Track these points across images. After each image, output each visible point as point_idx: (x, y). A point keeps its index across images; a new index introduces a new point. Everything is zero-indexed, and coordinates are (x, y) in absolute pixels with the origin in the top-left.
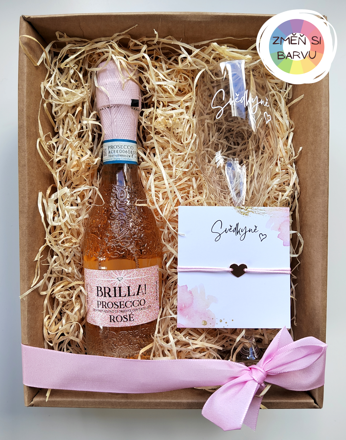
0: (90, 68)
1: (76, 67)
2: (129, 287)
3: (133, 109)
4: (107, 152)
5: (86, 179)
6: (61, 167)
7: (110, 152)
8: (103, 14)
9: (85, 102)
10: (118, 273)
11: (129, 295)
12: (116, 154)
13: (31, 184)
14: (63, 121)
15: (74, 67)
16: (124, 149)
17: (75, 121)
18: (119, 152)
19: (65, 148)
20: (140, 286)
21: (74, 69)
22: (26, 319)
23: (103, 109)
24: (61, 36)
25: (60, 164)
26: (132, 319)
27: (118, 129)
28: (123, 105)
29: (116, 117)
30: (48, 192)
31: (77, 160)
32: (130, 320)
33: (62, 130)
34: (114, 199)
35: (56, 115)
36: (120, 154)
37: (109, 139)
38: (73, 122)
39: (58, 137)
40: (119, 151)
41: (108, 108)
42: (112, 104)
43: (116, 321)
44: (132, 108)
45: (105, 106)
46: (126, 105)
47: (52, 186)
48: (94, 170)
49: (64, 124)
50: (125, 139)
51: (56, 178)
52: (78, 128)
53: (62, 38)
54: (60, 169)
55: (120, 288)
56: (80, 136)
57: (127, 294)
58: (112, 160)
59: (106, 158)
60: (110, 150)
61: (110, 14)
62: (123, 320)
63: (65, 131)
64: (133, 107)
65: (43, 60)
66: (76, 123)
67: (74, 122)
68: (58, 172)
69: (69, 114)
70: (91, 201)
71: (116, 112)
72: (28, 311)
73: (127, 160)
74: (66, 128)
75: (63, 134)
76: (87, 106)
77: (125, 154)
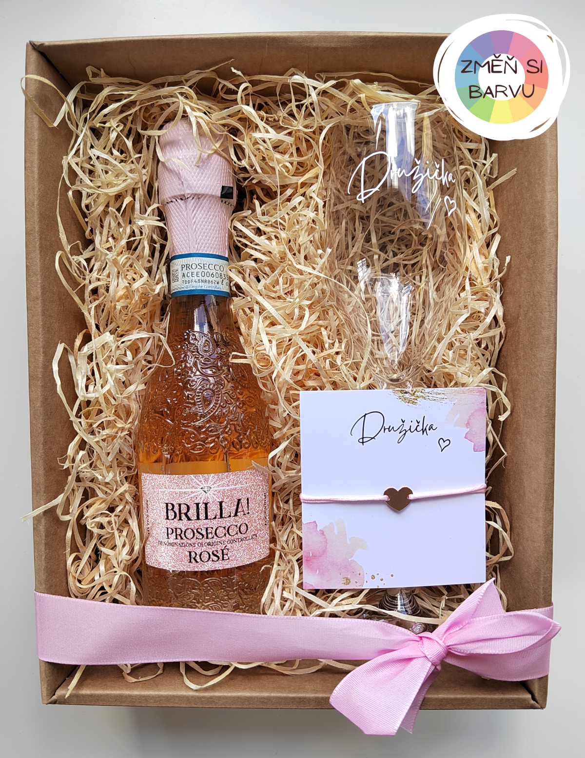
0: (146, 129)
1: (121, 128)
2: (221, 503)
3: (224, 202)
4: (180, 276)
5: (141, 321)
6: (98, 299)
7: (186, 275)
8: (167, 38)
9: (137, 189)
10: (202, 480)
11: (221, 517)
12: (196, 278)
13: (48, 329)
14: (101, 221)
15: (117, 127)
16: (209, 270)
17: (121, 221)
18: (200, 275)
19: (104, 269)
20: (239, 500)
21: (117, 131)
22: (43, 558)
23: (172, 201)
24: (95, 75)
25: (98, 296)
26: (226, 557)
27: (199, 237)
28: (207, 195)
29: (195, 215)
30: (78, 342)
31: (127, 287)
32: (223, 559)
33: (100, 238)
34: (193, 355)
35: (88, 210)
36: (203, 278)
37: (184, 253)
38: (117, 222)
39: (94, 250)
40: (200, 273)
41: (182, 199)
42: (188, 194)
43: (198, 560)
44: (222, 201)
45: (175, 196)
46: (212, 196)
47: (84, 331)
48: (155, 306)
49: (102, 226)
50: (211, 253)
51: (89, 319)
52: (125, 234)
53: (98, 78)
54: (97, 302)
55: (206, 504)
56: (131, 246)
57: (219, 514)
58: (189, 289)
59: (178, 286)
60: (185, 272)
61: (179, 37)
62: (211, 559)
63: (104, 239)
64: (224, 200)
65: (65, 116)
66: (123, 225)
67: (119, 223)
68: (93, 308)
69: (110, 208)
70: (150, 358)
71: (195, 207)
72: (46, 544)
73: (213, 289)
74: (107, 233)
75: (100, 244)
76: (140, 197)
77: (211, 279)
